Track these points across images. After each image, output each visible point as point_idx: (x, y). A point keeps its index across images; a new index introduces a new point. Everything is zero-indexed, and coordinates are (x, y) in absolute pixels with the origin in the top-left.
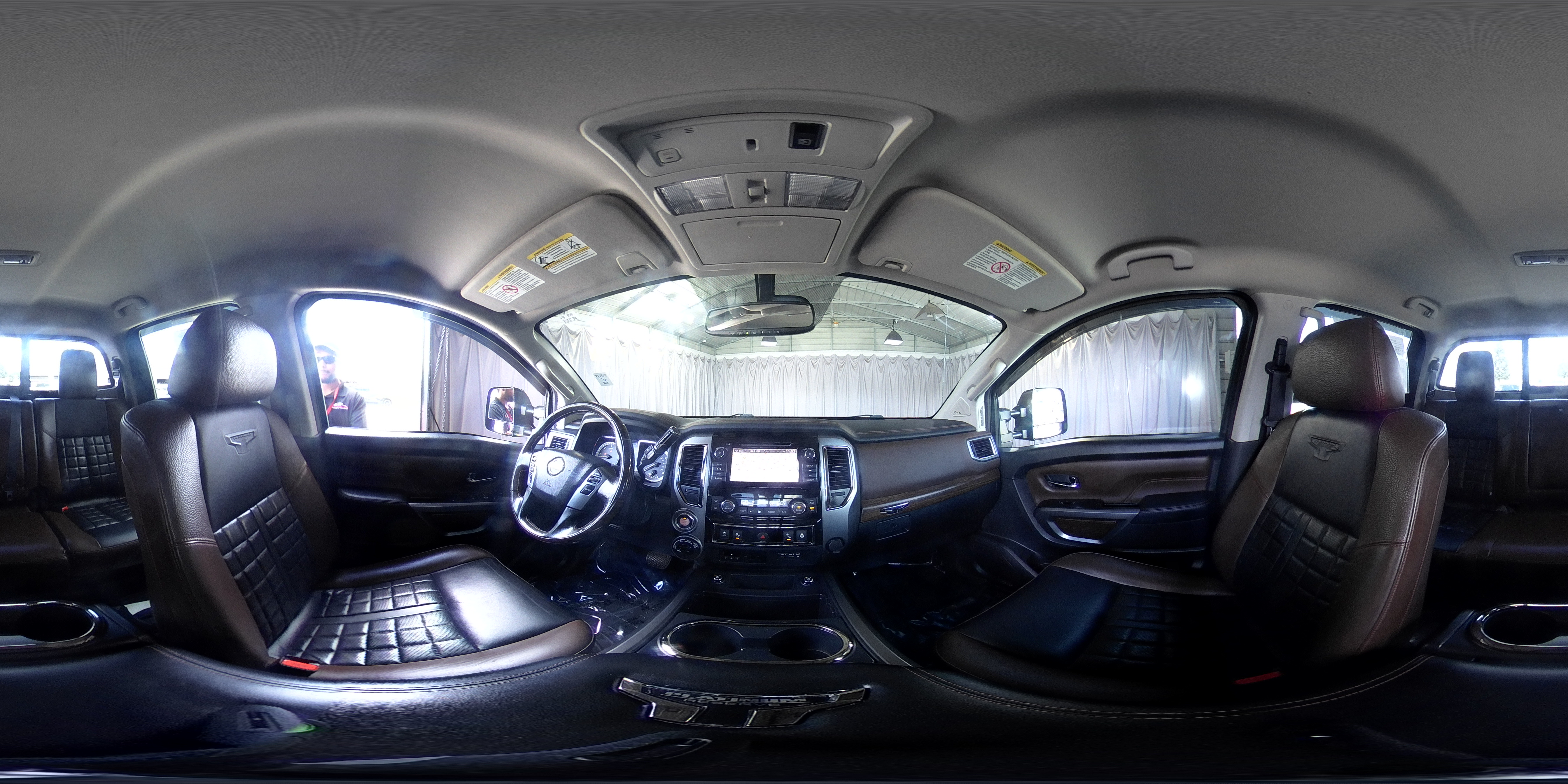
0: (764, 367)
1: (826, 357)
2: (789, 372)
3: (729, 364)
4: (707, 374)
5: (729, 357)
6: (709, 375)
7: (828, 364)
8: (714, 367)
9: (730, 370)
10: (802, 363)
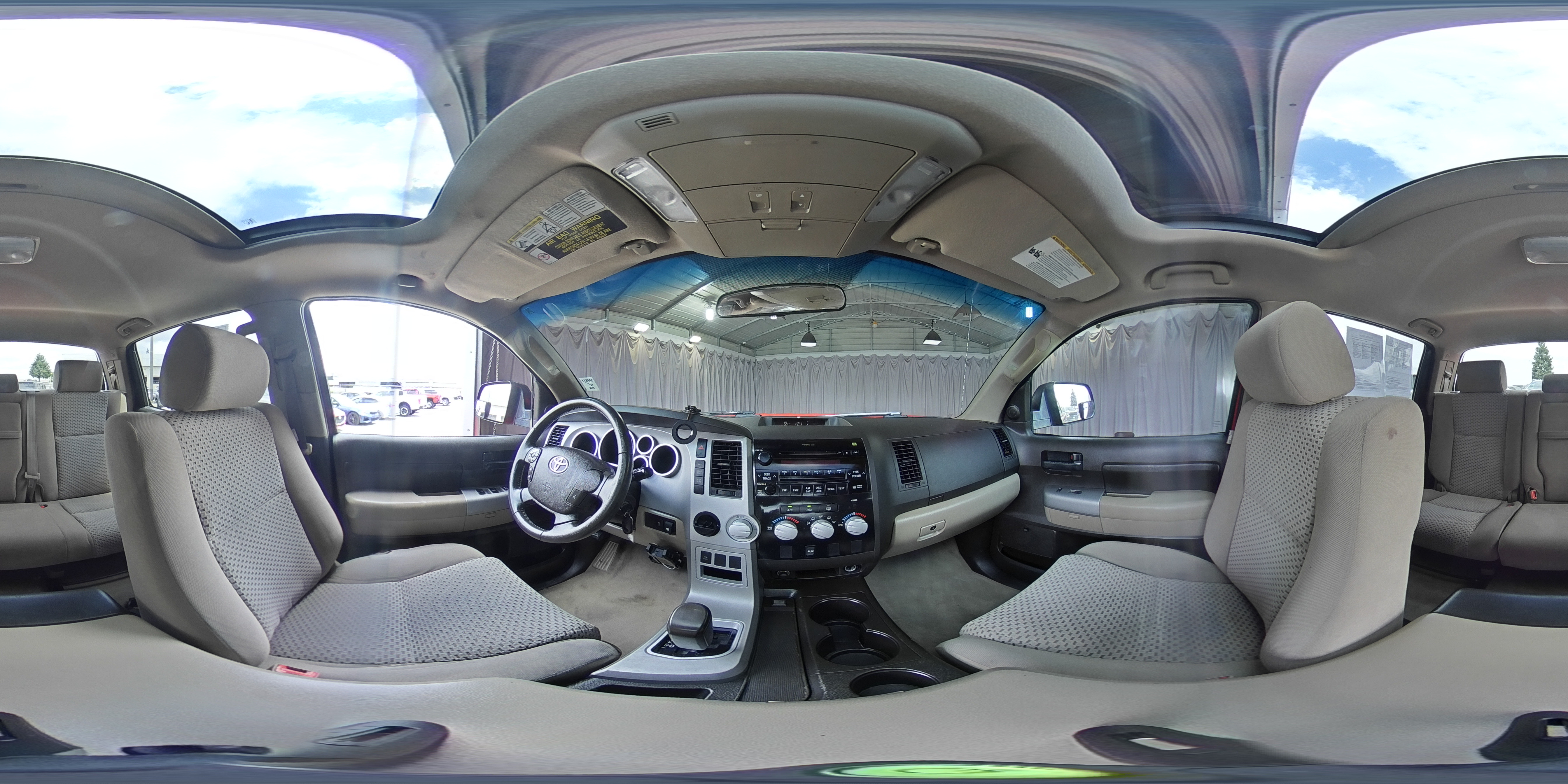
0: (804, 368)
1: (866, 357)
2: (828, 373)
3: (769, 365)
4: (748, 375)
5: (769, 358)
6: (749, 376)
7: (868, 364)
8: (755, 369)
9: (770, 371)
10: (842, 363)
